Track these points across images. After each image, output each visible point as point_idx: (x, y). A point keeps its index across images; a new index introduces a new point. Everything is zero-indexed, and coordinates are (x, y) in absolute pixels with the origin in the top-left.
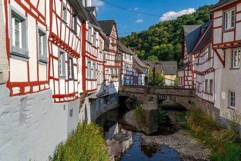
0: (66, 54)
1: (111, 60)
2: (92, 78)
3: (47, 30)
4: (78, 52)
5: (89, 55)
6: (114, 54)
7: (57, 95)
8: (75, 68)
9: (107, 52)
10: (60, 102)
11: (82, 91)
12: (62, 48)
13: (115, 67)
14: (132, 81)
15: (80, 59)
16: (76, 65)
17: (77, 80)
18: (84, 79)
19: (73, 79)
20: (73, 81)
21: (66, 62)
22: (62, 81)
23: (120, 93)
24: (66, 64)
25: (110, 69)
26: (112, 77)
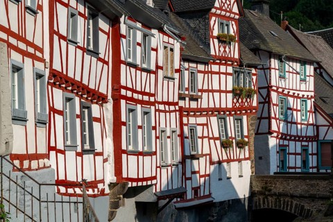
0: (77, 99)
1: (220, 91)
2: (140, 149)
3: (45, 68)
4: (103, 90)
5: (129, 94)
6: (230, 70)
7: (62, 181)
8: (96, 126)
9: (201, 67)
10: (66, 194)
11: (114, 179)
12: (69, 91)
13: (236, 112)
14: (313, 161)
15: (109, 106)
16: (98, 120)
17: (101, 154)
18: (119, 152)
19: (92, 151)
20: (92, 156)
21: (78, 116)
22: (71, 155)
23: (256, 199)
24: (78, 121)
25: (214, 120)
26: (225, 145)
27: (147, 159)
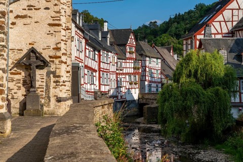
0: (90, 71)
1: (129, 68)
2: (105, 84)
3: (84, 64)
4: (96, 69)
5: (103, 70)
6: (133, 61)
7: (87, 91)
8: (94, 78)
12: (88, 69)
13: (134, 74)
14: (160, 89)
15: (98, 73)
16: (95, 76)
17: (95, 85)
18: (100, 84)
19: (93, 84)
21: (90, 75)
22: (89, 85)
23: (140, 100)
24: (90, 77)
26: (131, 84)
27: (107, 87)
